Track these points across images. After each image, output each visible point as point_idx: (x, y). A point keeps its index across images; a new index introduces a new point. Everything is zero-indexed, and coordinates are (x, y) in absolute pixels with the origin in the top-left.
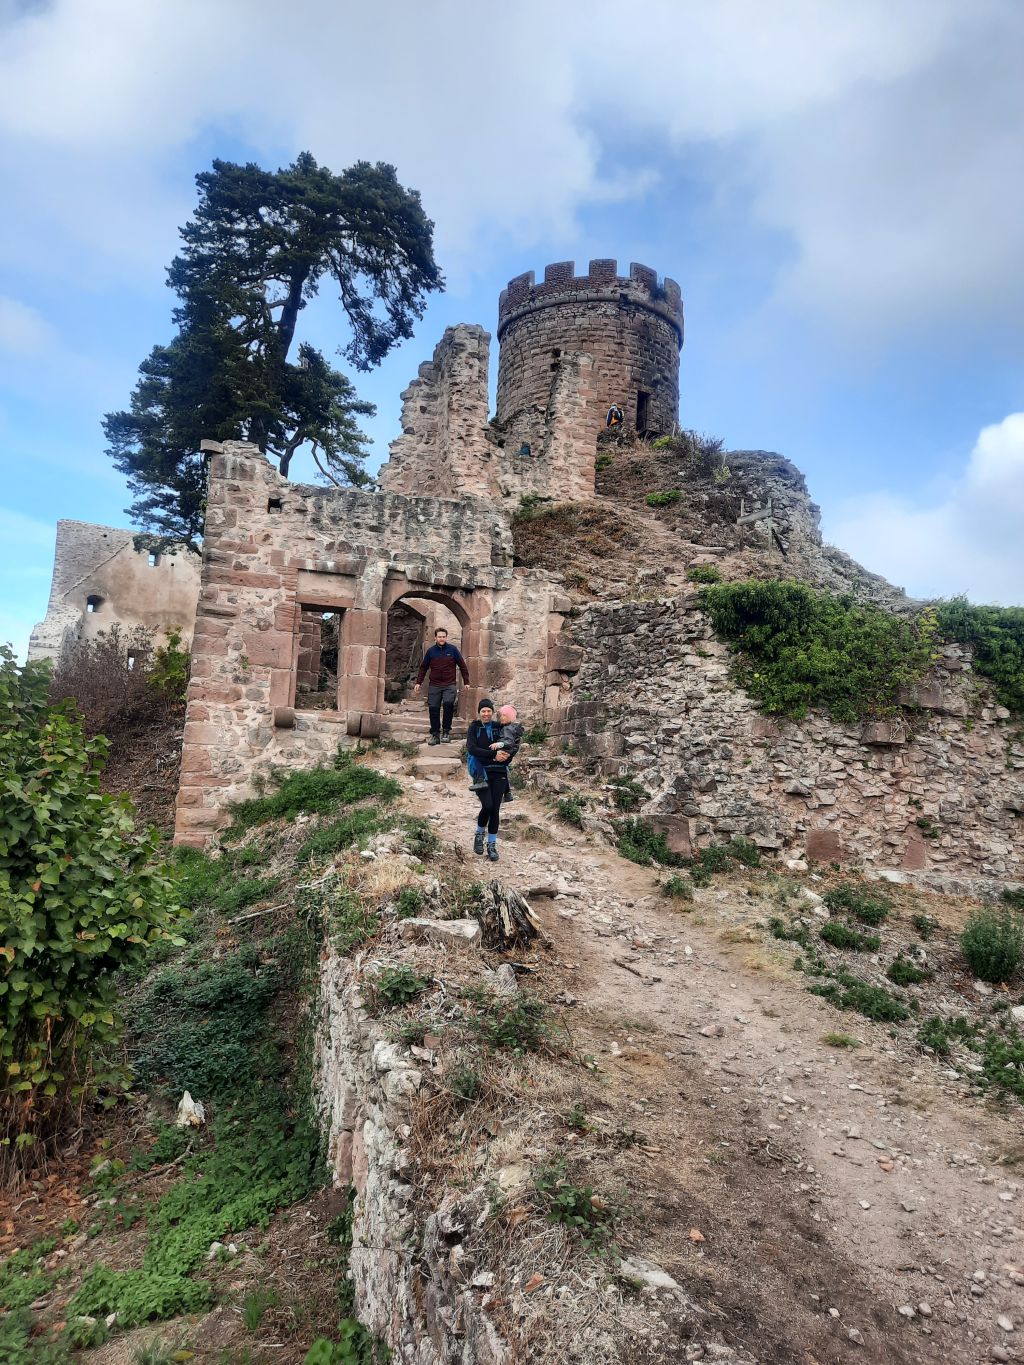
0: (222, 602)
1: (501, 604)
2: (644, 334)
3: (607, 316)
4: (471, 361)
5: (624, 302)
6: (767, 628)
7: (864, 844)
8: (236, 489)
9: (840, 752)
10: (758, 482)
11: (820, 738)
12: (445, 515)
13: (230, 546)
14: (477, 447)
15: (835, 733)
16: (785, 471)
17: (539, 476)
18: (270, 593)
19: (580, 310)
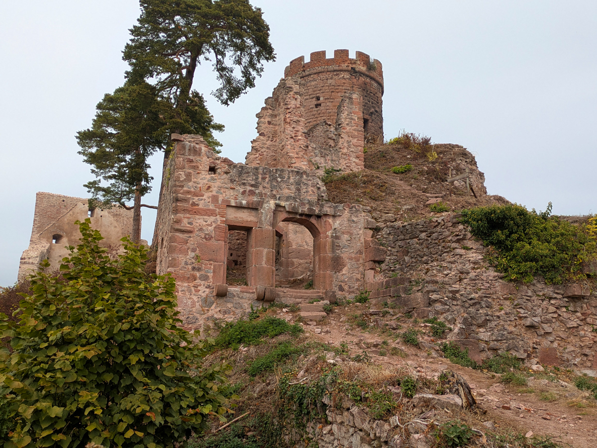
0: (185, 224)
1: (337, 223)
2: (364, 89)
3: (344, 79)
4: (296, 96)
5: (353, 72)
6: (506, 232)
7: (571, 355)
8: (191, 161)
9: (553, 302)
10: (453, 160)
11: (541, 294)
12: (291, 178)
13: (188, 192)
14: (301, 142)
15: (549, 291)
16: (465, 154)
17: (334, 158)
18: (212, 219)
19: (330, 76)
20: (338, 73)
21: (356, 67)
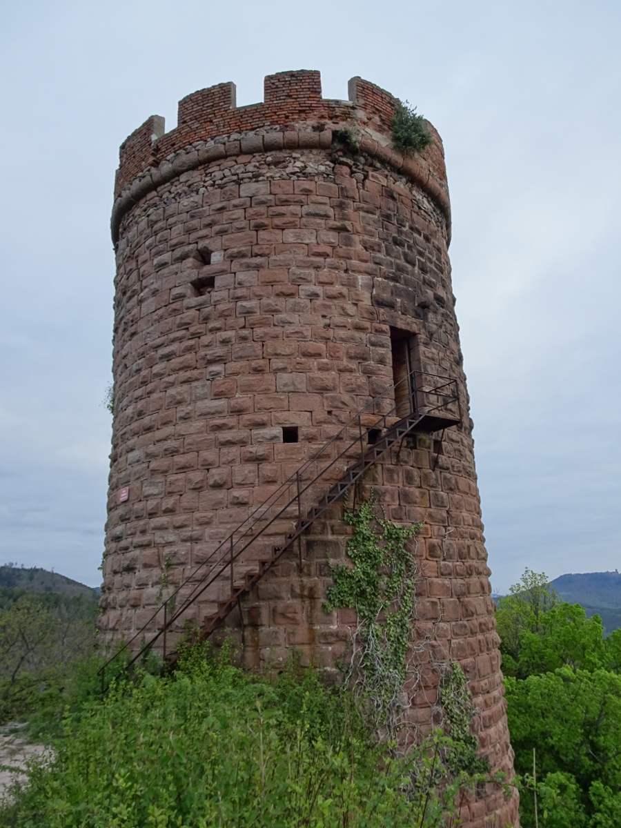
3: (308, 175)
5: (343, 148)
19: (250, 168)
20: (281, 155)
21: (354, 131)
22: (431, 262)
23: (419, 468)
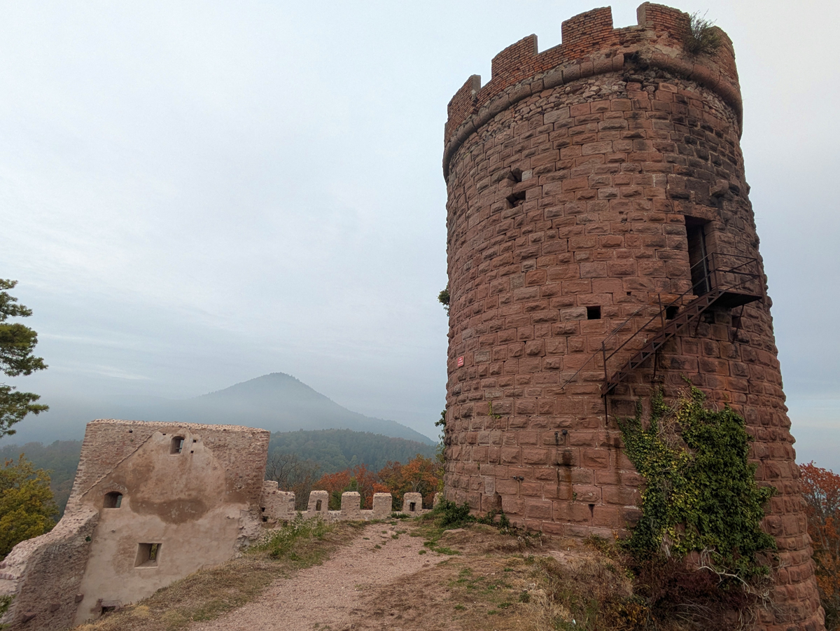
3: (603, 96)
5: (634, 67)
20: (577, 84)
21: (644, 49)
22: (724, 155)
23: (718, 341)
